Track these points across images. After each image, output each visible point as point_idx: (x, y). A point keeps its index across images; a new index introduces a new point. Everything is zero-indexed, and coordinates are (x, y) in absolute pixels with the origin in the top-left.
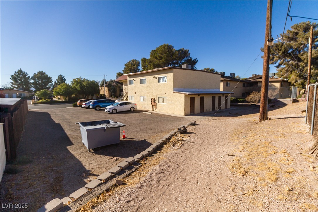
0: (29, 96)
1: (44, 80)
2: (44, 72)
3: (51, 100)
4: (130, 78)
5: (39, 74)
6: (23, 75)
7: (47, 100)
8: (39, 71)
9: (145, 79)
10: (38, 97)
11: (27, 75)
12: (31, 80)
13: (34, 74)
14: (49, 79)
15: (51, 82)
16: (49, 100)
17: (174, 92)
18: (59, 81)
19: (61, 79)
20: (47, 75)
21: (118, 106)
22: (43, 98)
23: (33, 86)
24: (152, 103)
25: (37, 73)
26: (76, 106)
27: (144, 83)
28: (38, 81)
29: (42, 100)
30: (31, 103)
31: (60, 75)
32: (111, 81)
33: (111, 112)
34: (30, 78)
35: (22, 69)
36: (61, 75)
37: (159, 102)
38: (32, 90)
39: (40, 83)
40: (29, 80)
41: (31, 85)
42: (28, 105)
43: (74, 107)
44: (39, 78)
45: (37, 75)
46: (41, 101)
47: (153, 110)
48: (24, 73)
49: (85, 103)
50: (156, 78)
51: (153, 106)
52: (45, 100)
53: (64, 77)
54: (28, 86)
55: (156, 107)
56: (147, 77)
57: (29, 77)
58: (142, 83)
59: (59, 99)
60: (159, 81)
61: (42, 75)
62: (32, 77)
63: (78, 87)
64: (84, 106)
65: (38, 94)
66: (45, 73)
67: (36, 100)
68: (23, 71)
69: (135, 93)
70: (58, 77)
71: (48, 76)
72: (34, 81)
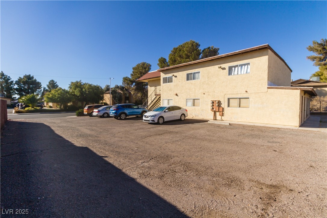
0: (11, 104)
1: (31, 86)
2: (31, 76)
3: (41, 108)
4: (165, 74)
5: (25, 78)
6: (4, 79)
7: (35, 108)
8: (26, 75)
9: (199, 72)
10: (23, 103)
11: (9, 80)
12: (15, 85)
13: (19, 78)
14: (37, 85)
15: (39, 89)
16: (38, 108)
17: (268, 88)
18: (50, 87)
19: (53, 85)
20: (35, 80)
21: (165, 112)
22: (30, 105)
23: (16, 92)
24: (213, 108)
25: (22, 78)
26: (81, 114)
27: (194, 79)
28: (23, 87)
29: (29, 108)
30: (14, 111)
31: (51, 80)
32: (117, 87)
33: (156, 121)
34: (14, 82)
35: (3, 72)
36: (53, 81)
37: (229, 106)
38: (15, 98)
39: (26, 89)
40: (12, 86)
41: (14, 92)
42: (8, 114)
43: (78, 116)
44: (24, 83)
45: (23, 79)
46: (26, 109)
47: (215, 119)
48: (6, 77)
49: (98, 110)
50: (224, 69)
51: (215, 112)
52: (34, 108)
53: (56, 82)
54: (10, 93)
55: (223, 114)
56: (201, 69)
57: (12, 82)
58: (192, 80)
59: (51, 107)
60: (230, 73)
61: (28, 79)
62: (16, 82)
63: (77, 93)
64: (97, 113)
65: (24, 100)
66: (33, 77)
67: (21, 108)
68: (5, 74)
69: (177, 95)
70: (49, 82)
71: (37, 81)
72: (18, 86)
